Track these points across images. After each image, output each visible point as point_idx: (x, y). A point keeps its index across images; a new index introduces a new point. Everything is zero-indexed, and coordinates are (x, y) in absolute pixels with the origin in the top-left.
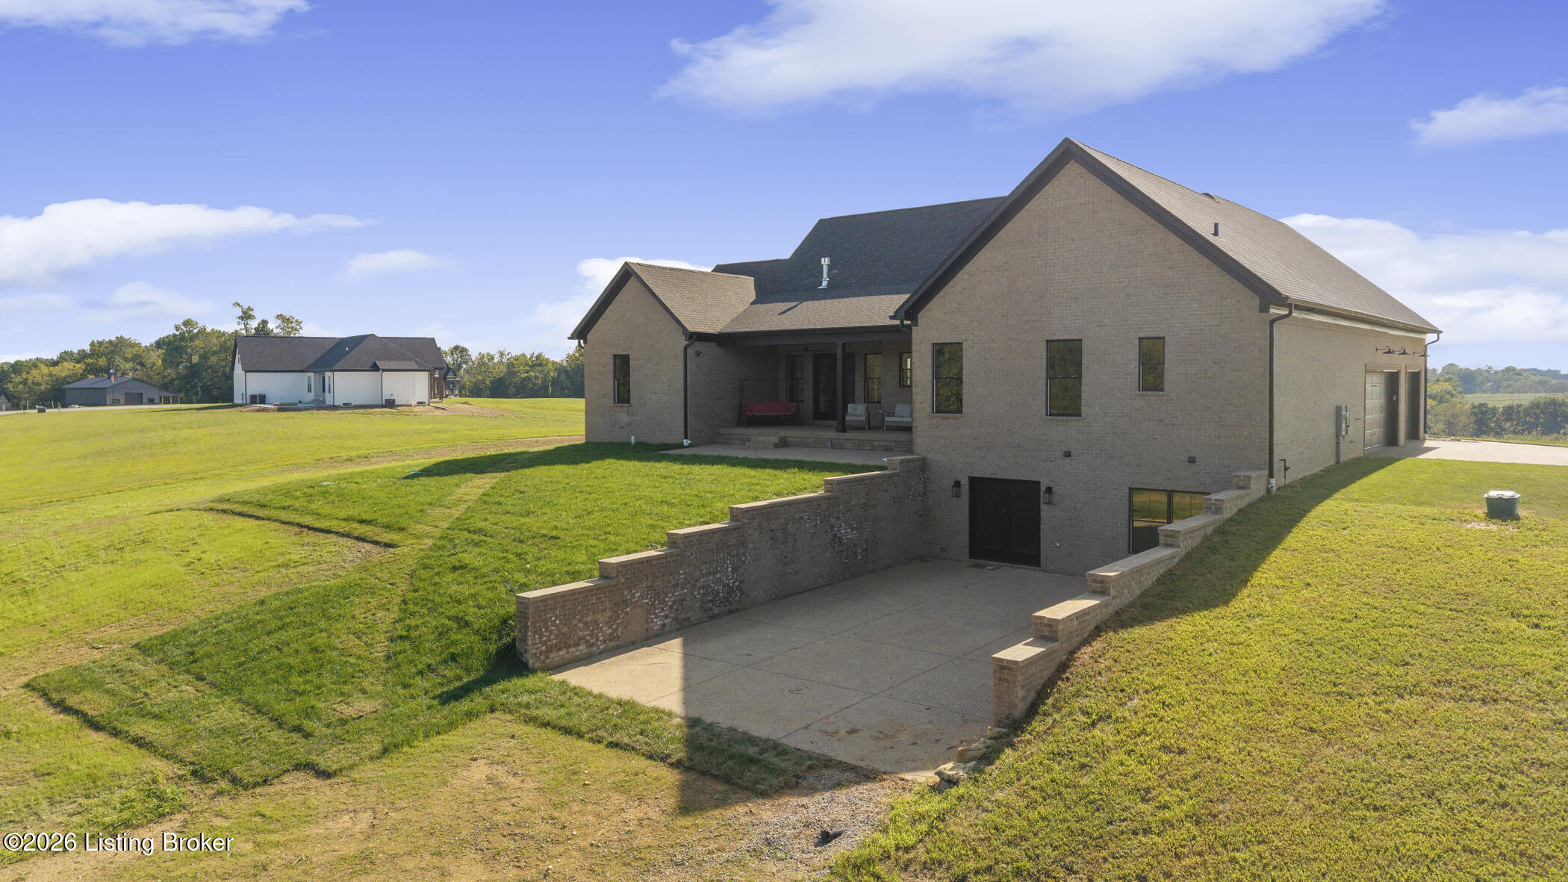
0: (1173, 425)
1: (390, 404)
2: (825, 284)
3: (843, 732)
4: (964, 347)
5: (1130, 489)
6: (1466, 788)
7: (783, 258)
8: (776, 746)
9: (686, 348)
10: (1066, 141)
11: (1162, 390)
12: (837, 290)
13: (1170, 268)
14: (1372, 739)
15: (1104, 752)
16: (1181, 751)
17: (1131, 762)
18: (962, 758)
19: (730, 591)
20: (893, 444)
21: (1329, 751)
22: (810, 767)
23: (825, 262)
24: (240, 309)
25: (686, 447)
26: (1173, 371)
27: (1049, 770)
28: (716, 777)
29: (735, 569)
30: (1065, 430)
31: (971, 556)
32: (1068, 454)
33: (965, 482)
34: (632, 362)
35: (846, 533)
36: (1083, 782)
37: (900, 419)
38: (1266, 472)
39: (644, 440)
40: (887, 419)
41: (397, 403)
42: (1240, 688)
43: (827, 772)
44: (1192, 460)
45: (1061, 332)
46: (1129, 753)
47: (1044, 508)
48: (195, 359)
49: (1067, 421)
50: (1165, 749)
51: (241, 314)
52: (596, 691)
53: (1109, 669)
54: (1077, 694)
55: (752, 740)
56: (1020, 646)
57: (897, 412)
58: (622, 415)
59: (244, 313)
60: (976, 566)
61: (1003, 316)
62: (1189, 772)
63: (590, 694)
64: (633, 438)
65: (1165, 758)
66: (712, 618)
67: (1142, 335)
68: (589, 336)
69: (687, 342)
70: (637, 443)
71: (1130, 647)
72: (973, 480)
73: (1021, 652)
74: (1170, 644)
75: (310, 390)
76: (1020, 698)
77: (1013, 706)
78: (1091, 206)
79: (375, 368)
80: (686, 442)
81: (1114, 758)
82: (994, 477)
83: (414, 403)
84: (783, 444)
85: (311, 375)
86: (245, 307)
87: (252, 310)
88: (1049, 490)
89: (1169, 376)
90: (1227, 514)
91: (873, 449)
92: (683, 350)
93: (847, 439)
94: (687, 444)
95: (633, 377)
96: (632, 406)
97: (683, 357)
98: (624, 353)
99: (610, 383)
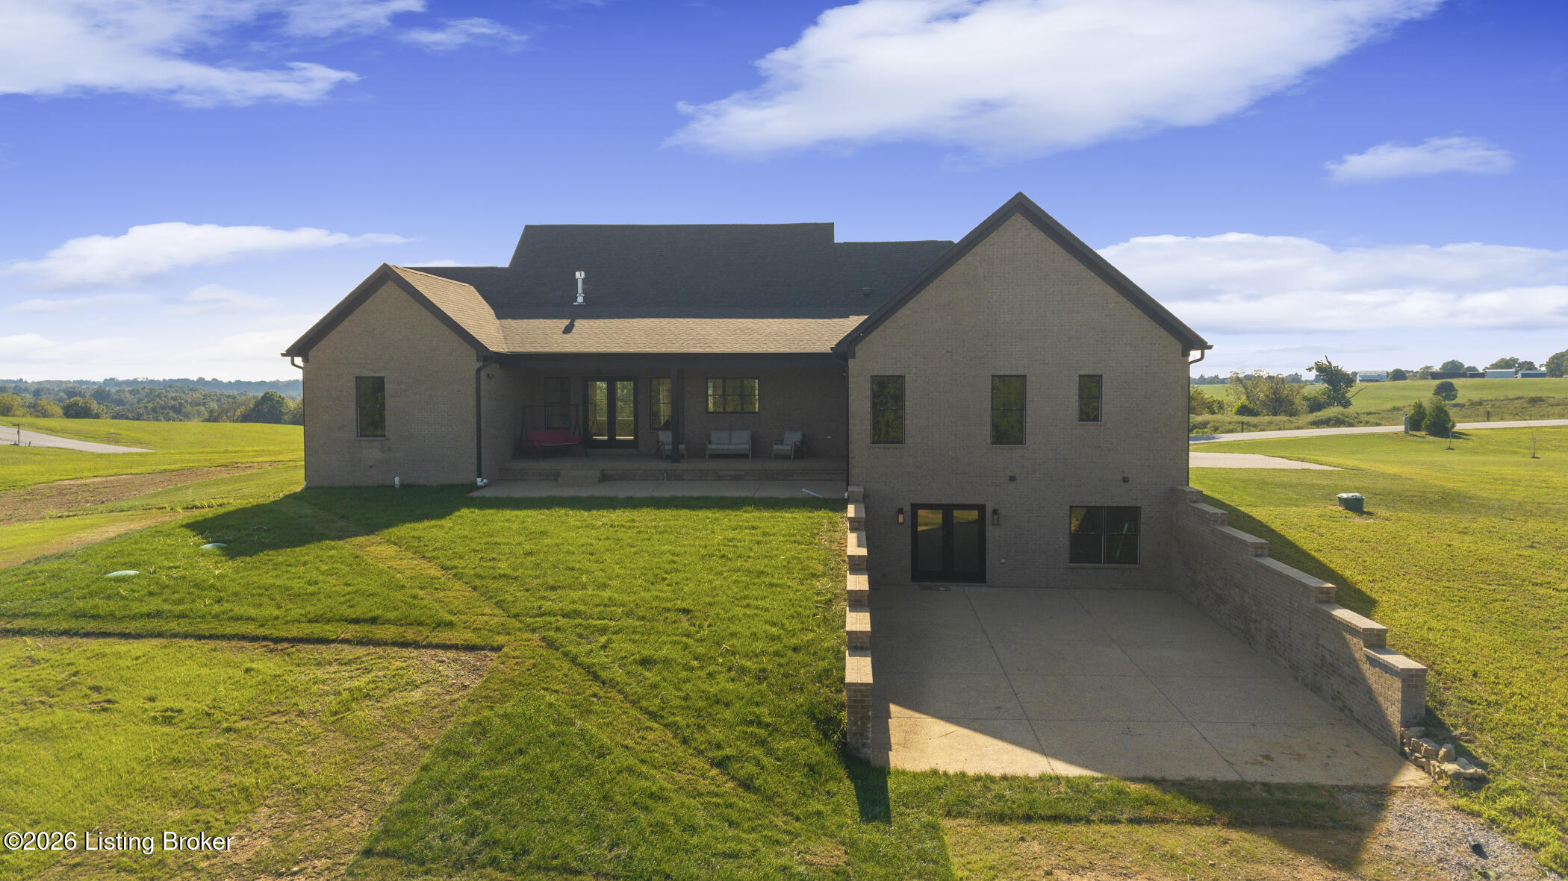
0: (1110, 450)
2: (580, 299)
3: (1262, 760)
4: (907, 379)
5: (1071, 507)
7: (499, 266)
9: (479, 370)
10: (1020, 196)
11: (1099, 420)
12: (599, 307)
13: (1107, 316)
20: (743, 473)
23: (580, 275)
25: (481, 487)
26: (1109, 407)
30: (1010, 457)
31: (914, 579)
32: (1012, 479)
33: (907, 509)
34: (388, 387)
44: (1125, 480)
45: (1006, 367)
47: (990, 529)
49: (1012, 449)
58: (372, 452)
60: (927, 589)
61: (948, 352)
64: (397, 480)
67: (1082, 373)
68: (312, 353)
69: (481, 363)
70: (402, 486)
72: (915, 507)
77: (1420, 707)
78: (1035, 256)
80: (481, 481)
82: (937, 502)
84: (604, 478)
88: (995, 512)
89: (1105, 410)
91: (720, 478)
92: (474, 373)
93: (687, 470)
94: (482, 484)
95: (390, 403)
96: (389, 439)
97: (474, 380)
98: (374, 375)
99: (351, 412)
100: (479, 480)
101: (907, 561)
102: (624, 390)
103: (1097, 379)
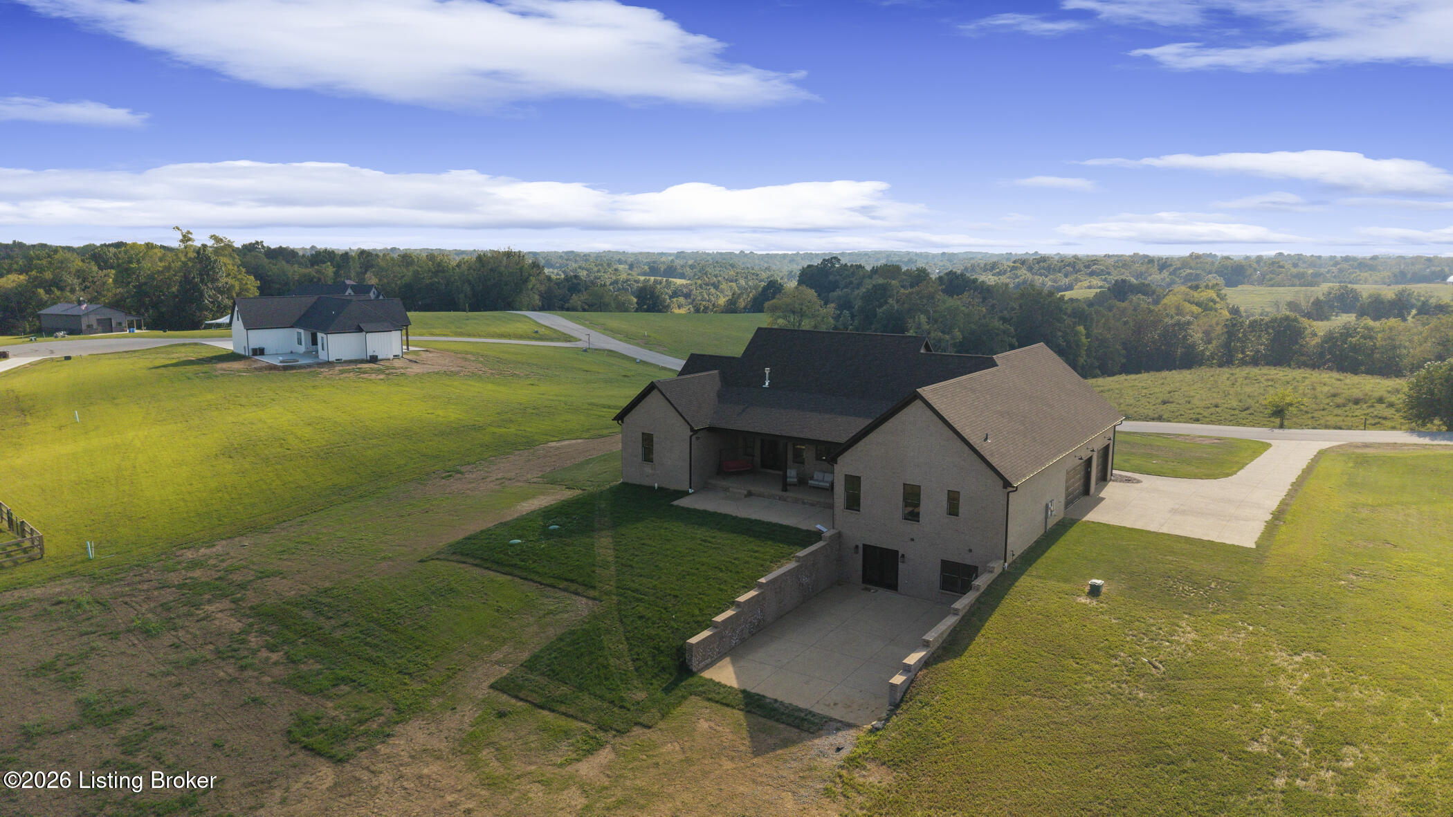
1: (374, 359)
2: (767, 384)
3: (832, 704)
4: (862, 479)
5: (942, 560)
6: (1031, 732)
7: (737, 356)
8: (810, 712)
9: (691, 437)
11: (957, 515)
12: (774, 390)
13: (963, 460)
14: (1010, 712)
15: (926, 718)
16: (951, 718)
17: (935, 722)
18: (879, 720)
19: (759, 621)
20: (815, 503)
21: (996, 718)
22: (826, 722)
23: (767, 370)
24: (180, 232)
25: (689, 494)
26: (962, 509)
27: (909, 725)
28: (794, 726)
29: (761, 611)
30: (910, 527)
31: (863, 582)
32: (912, 540)
33: (861, 546)
34: (655, 439)
35: (805, 580)
36: (920, 730)
37: (817, 483)
38: (1003, 561)
39: (663, 486)
40: (810, 482)
41: (379, 358)
42: (973, 692)
43: (831, 723)
44: (970, 551)
46: (934, 719)
47: (901, 566)
48: (142, 280)
49: (912, 524)
50: (945, 717)
51: (181, 237)
52: (729, 685)
53: (929, 682)
54: (918, 694)
55: (800, 710)
56: (897, 676)
57: (815, 477)
58: (648, 469)
59: (184, 236)
60: (866, 589)
61: (882, 468)
62: (952, 726)
63: (726, 686)
64: (656, 485)
65: (945, 720)
66: (752, 635)
67: (949, 489)
68: (625, 419)
69: (693, 433)
70: (659, 488)
71: (937, 672)
72: (864, 545)
73: (898, 679)
74: (951, 670)
75: (300, 343)
76: (899, 696)
77: (896, 699)
78: (927, 423)
79: (360, 330)
80: (691, 491)
81: (930, 721)
82: (875, 545)
83: (392, 357)
84: (750, 494)
85: (302, 331)
86: (185, 231)
87: (191, 234)
88: (903, 556)
89: (961, 511)
90: (982, 590)
91: (804, 503)
92: (689, 437)
95: (656, 447)
96: (654, 464)
97: (689, 441)
98: (649, 432)
99: (640, 449)
101: (860, 573)
103: (957, 494)
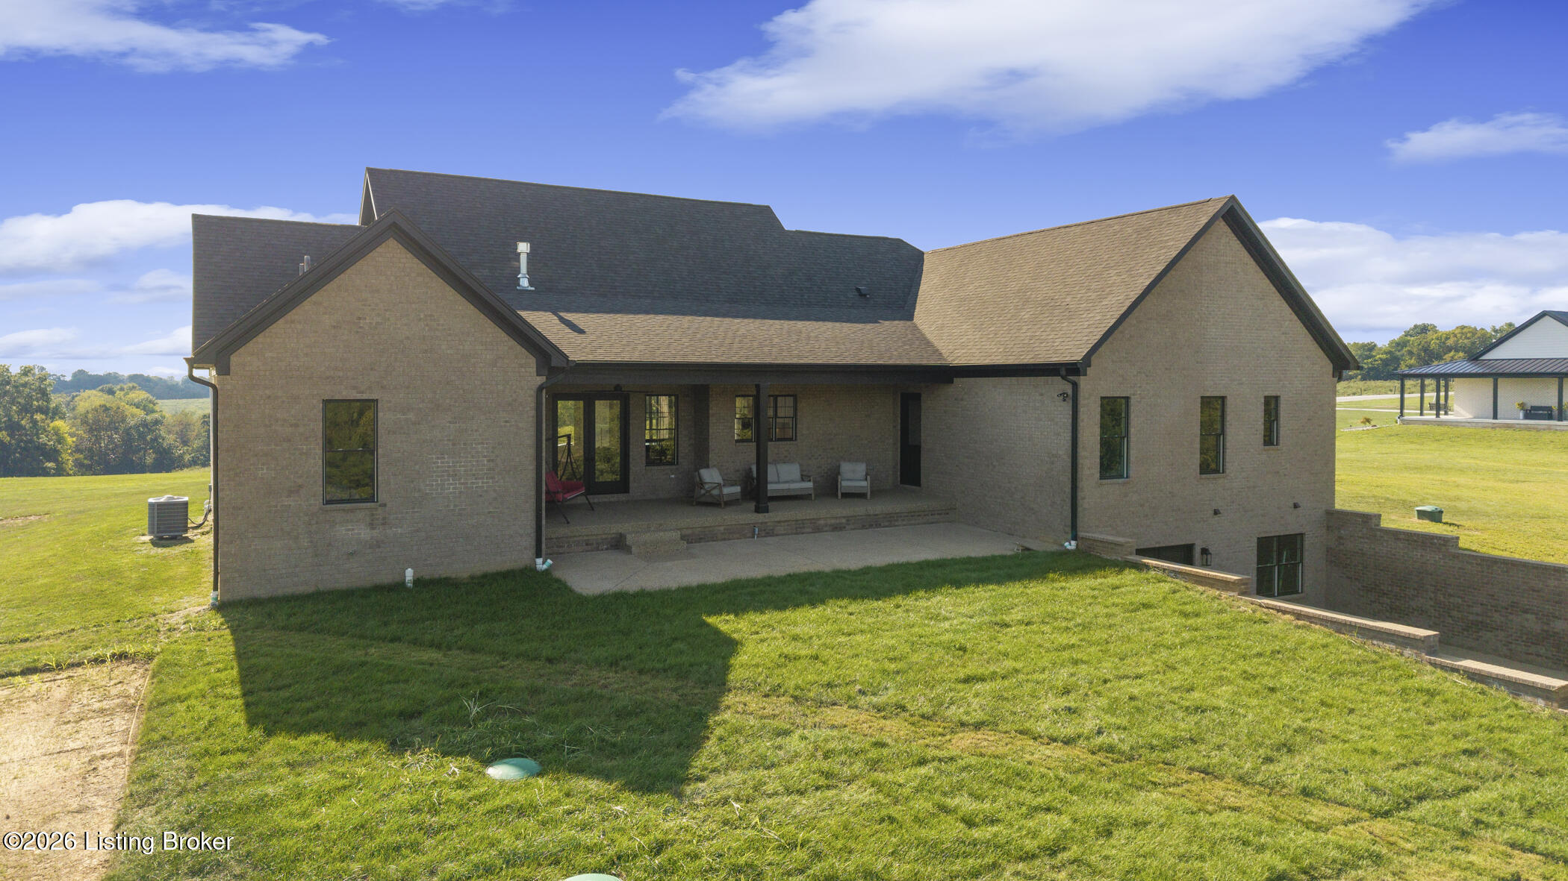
0: (1285, 475)
2: (524, 282)
4: (1132, 402)
5: (1258, 538)
9: (540, 390)
11: (1276, 443)
13: (1283, 333)
23: (523, 248)
26: (1285, 426)
30: (1212, 488)
34: (385, 416)
39: (427, 574)
44: (1295, 506)
45: (1211, 388)
49: (1216, 479)
58: (353, 528)
61: (1166, 369)
64: (409, 574)
67: (1267, 393)
68: (237, 358)
69: (544, 378)
70: (417, 582)
78: (1234, 266)
80: (542, 565)
82: (1158, 546)
88: (1205, 551)
89: (1282, 432)
92: (533, 393)
93: (779, 522)
94: (545, 567)
95: (389, 446)
96: (385, 505)
97: (533, 405)
98: (359, 396)
99: (314, 462)
100: (539, 561)
102: (605, 413)
103: (1277, 398)
